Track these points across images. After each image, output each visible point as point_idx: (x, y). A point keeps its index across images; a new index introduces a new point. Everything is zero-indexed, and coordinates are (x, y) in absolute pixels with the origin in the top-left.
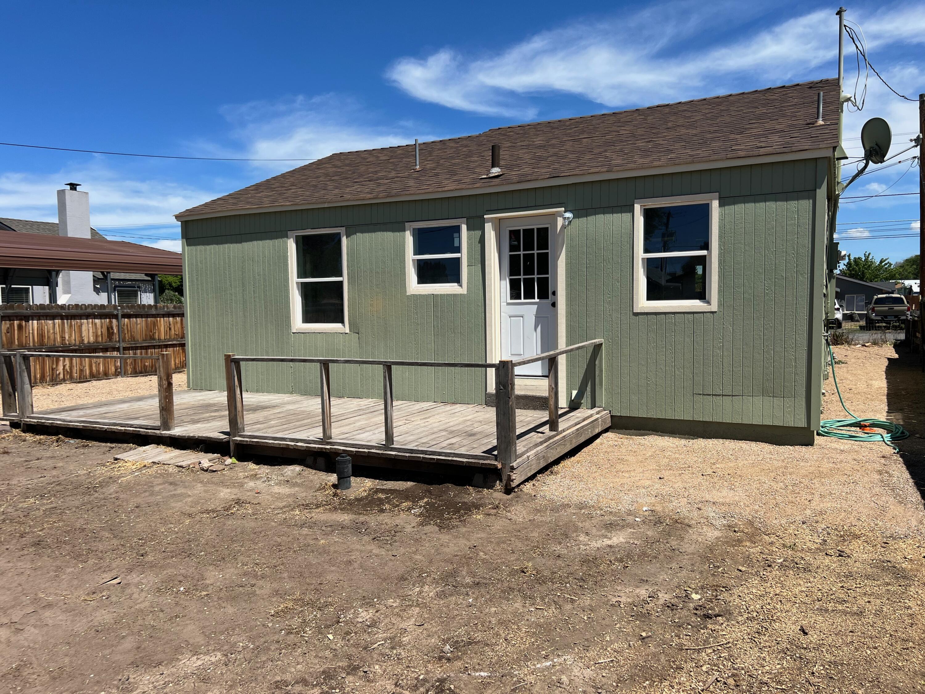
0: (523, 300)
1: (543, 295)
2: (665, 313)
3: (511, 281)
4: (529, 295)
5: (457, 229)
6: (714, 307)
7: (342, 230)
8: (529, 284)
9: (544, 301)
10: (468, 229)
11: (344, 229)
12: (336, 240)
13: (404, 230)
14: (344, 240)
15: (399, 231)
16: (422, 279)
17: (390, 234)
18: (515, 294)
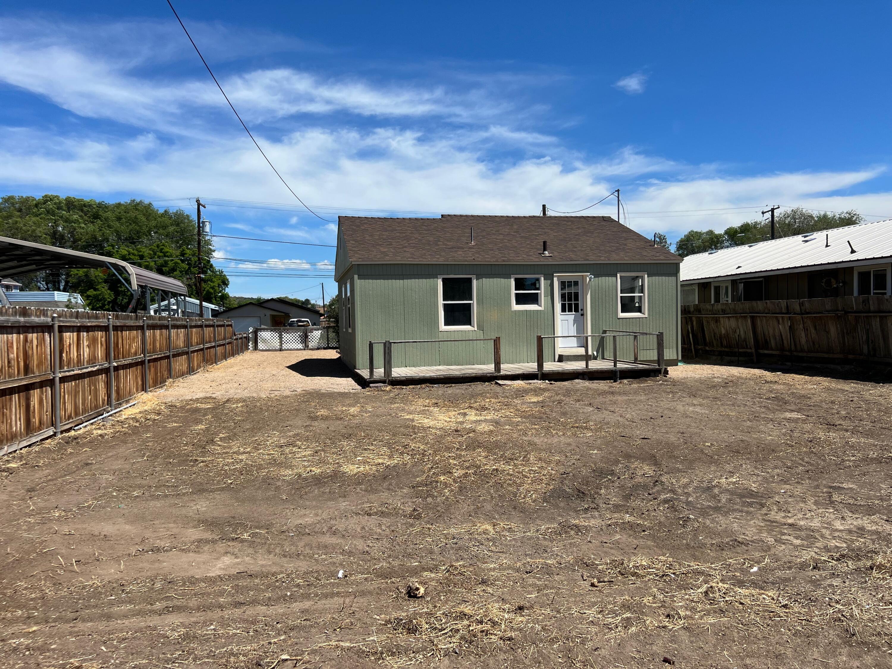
0: (567, 313)
1: (576, 310)
2: (629, 318)
3: (562, 304)
4: (570, 310)
5: (538, 280)
6: (646, 316)
7: (473, 277)
8: (570, 306)
9: (577, 313)
10: (544, 280)
11: (475, 276)
12: (470, 281)
13: (510, 278)
14: (475, 282)
15: (508, 278)
16: (518, 302)
17: (502, 280)
18: (563, 310)
